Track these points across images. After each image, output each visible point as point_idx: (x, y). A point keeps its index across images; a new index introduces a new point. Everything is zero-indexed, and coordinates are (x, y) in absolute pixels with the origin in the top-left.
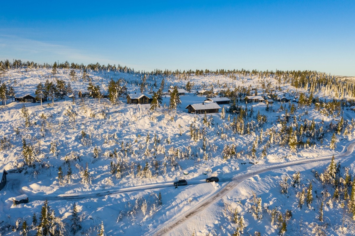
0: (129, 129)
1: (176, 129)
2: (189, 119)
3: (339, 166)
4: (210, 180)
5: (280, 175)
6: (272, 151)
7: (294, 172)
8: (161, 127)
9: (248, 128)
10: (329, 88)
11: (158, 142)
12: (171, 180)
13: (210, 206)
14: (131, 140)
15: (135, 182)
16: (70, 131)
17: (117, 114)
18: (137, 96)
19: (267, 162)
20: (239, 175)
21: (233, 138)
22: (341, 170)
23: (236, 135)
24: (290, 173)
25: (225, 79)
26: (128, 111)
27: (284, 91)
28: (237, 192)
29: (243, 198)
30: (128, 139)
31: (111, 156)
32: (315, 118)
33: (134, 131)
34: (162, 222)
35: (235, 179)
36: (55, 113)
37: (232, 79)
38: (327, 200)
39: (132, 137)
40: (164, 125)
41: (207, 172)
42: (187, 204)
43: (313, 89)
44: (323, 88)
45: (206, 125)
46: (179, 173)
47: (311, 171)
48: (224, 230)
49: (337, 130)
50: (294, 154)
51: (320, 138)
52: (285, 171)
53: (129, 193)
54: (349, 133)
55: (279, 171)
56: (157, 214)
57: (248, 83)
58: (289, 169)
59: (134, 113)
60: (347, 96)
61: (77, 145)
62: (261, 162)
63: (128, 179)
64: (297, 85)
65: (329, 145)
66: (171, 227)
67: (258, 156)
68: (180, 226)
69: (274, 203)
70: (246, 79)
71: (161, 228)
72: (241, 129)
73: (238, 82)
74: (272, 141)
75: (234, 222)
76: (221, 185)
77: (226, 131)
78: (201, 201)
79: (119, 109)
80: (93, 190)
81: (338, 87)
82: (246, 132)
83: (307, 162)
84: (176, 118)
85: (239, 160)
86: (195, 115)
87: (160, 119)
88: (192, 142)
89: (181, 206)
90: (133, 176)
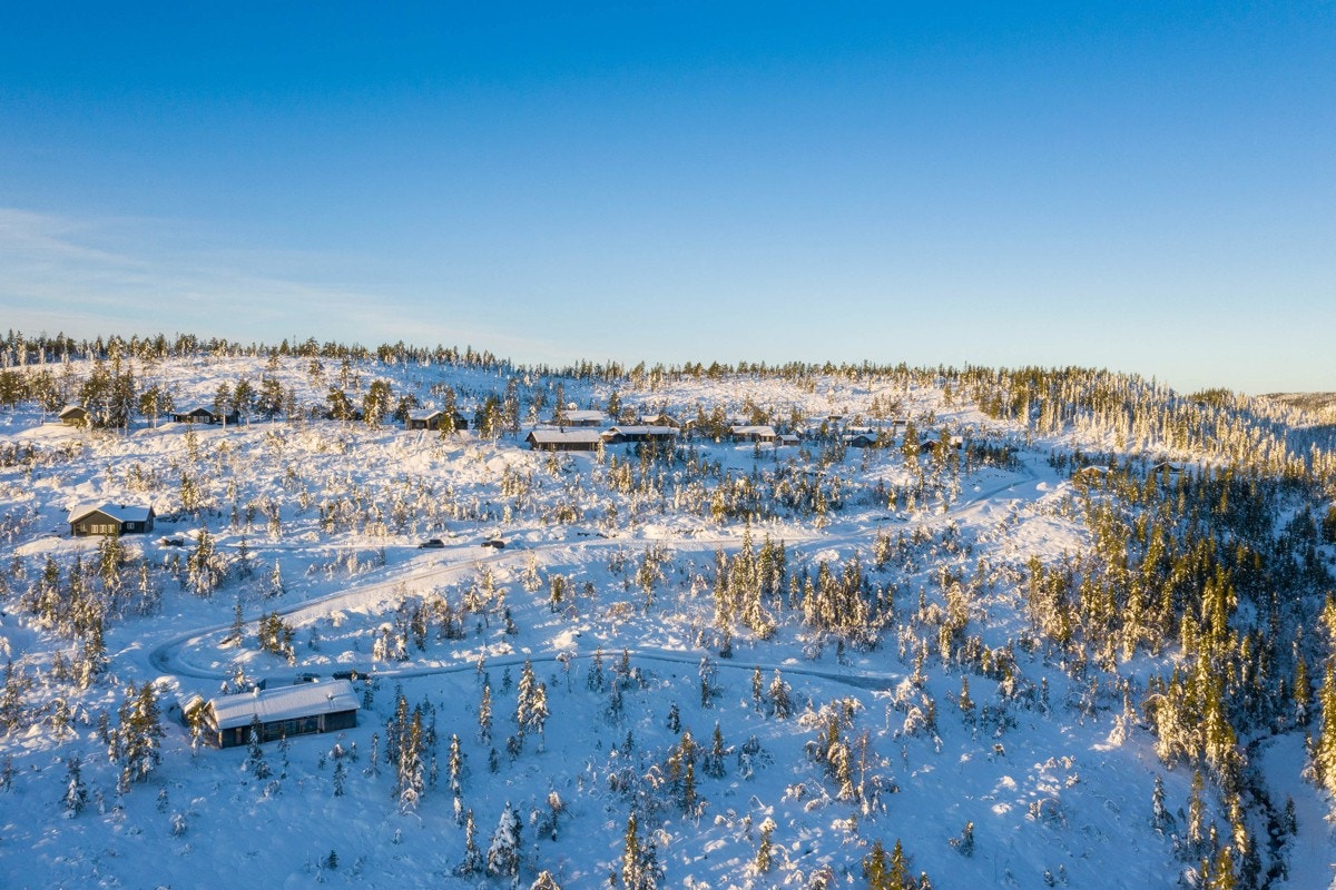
1: (480, 476)
4: (489, 545)
6: (663, 520)
11: (431, 493)
14: (378, 488)
16: (268, 469)
18: (425, 415)
19: (639, 537)
25: (780, 390)
26: (394, 441)
27: (942, 426)
30: (372, 486)
32: (876, 478)
33: (391, 474)
34: (375, 582)
35: (538, 549)
36: (249, 441)
37: (802, 390)
39: (382, 484)
40: (458, 468)
41: (494, 536)
43: (1045, 424)
44: (1082, 420)
45: (548, 472)
50: (711, 528)
53: (339, 550)
56: (369, 574)
57: (846, 403)
59: (406, 445)
60: (1157, 444)
62: (625, 536)
63: (347, 535)
64: (996, 409)
67: (622, 525)
70: (849, 392)
72: (625, 482)
73: (817, 398)
74: (677, 505)
76: (502, 552)
79: (377, 438)
80: (283, 543)
81: (1132, 420)
82: (636, 488)
84: (489, 457)
85: (576, 527)
86: (535, 452)
87: (453, 456)
89: (415, 567)
90: (355, 533)
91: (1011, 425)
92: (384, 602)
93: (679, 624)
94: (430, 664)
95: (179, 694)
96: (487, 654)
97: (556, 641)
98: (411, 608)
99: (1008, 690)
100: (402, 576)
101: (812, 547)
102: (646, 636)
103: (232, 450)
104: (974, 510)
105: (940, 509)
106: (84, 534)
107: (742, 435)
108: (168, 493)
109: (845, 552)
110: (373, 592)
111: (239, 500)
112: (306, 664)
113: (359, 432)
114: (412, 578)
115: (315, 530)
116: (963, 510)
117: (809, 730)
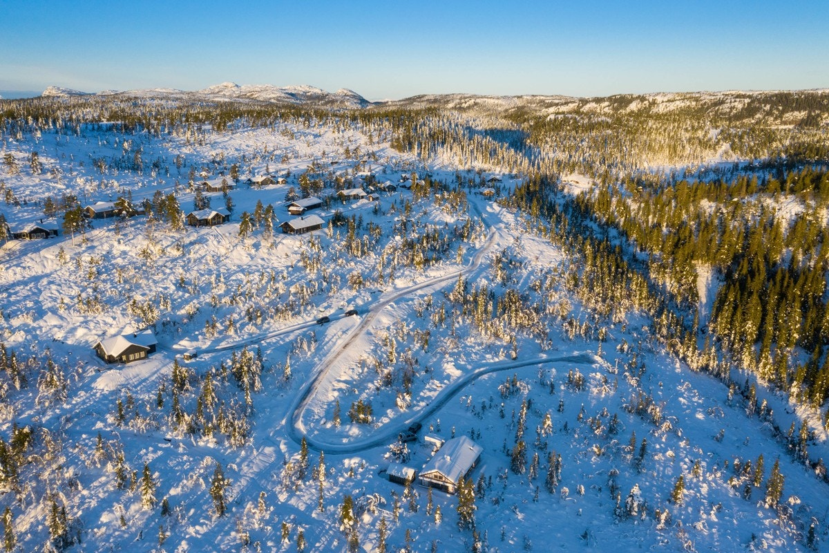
0: (225, 265)
1: (283, 260)
2: (292, 243)
3: (467, 283)
4: (350, 313)
5: (412, 300)
6: (399, 274)
7: (426, 295)
8: (263, 259)
9: (366, 248)
10: (449, 150)
11: (274, 279)
12: (310, 319)
13: (360, 336)
14: (241, 281)
15: (277, 326)
16: (156, 278)
17: (197, 247)
18: (205, 215)
19: (396, 288)
20: (374, 305)
21: (353, 264)
22: (468, 287)
23: (354, 259)
24: (422, 296)
25: (273, 138)
26: (207, 241)
27: (382, 161)
28: (379, 321)
29: (386, 326)
30: (235, 280)
31: (232, 302)
32: (437, 219)
33: (235, 268)
34: (325, 355)
35: (372, 310)
37: (286, 138)
38: (457, 318)
39: (239, 277)
40: (266, 256)
41: (343, 306)
42: (339, 338)
43: (425, 154)
44: (440, 149)
45: (315, 250)
46: (316, 312)
47: (440, 291)
48: (379, 353)
49: (463, 237)
50: (421, 275)
51: (445, 251)
52: (416, 295)
53: (282, 336)
54: (476, 238)
55: (410, 296)
56: (318, 349)
57: (317, 145)
58: (419, 292)
59: (219, 242)
60: (475, 162)
61: (183, 296)
62: (390, 289)
63: (269, 323)
64: (400, 147)
65: (455, 259)
66: (335, 358)
67: (385, 282)
68: (342, 355)
69: (414, 326)
70: (312, 137)
71: (326, 359)
72: (358, 250)
73: (299, 143)
74: (396, 263)
75: (386, 345)
76: (361, 317)
77: (341, 256)
78: (350, 333)
79: (192, 238)
80: (243, 339)
81: (462, 148)
82: (363, 253)
83: (436, 283)
84: (274, 245)
85: (368, 289)
86: (298, 237)
87: (257, 246)
89: (334, 340)
90: (272, 321)
91: (410, 156)
92: (353, 369)
93: (475, 343)
94: (423, 404)
95: (372, 468)
96: (435, 390)
97: (448, 371)
98: (366, 369)
99: (626, 350)
100: (334, 348)
101: (474, 279)
102: (473, 355)
103: (100, 263)
104: (497, 236)
105: (482, 237)
106: (124, 362)
107: (349, 196)
108: (119, 312)
109: (487, 278)
110: (335, 363)
111: (173, 309)
112: (380, 425)
113: (171, 234)
114: (341, 347)
115: (248, 324)
116: (492, 237)
117: (603, 396)
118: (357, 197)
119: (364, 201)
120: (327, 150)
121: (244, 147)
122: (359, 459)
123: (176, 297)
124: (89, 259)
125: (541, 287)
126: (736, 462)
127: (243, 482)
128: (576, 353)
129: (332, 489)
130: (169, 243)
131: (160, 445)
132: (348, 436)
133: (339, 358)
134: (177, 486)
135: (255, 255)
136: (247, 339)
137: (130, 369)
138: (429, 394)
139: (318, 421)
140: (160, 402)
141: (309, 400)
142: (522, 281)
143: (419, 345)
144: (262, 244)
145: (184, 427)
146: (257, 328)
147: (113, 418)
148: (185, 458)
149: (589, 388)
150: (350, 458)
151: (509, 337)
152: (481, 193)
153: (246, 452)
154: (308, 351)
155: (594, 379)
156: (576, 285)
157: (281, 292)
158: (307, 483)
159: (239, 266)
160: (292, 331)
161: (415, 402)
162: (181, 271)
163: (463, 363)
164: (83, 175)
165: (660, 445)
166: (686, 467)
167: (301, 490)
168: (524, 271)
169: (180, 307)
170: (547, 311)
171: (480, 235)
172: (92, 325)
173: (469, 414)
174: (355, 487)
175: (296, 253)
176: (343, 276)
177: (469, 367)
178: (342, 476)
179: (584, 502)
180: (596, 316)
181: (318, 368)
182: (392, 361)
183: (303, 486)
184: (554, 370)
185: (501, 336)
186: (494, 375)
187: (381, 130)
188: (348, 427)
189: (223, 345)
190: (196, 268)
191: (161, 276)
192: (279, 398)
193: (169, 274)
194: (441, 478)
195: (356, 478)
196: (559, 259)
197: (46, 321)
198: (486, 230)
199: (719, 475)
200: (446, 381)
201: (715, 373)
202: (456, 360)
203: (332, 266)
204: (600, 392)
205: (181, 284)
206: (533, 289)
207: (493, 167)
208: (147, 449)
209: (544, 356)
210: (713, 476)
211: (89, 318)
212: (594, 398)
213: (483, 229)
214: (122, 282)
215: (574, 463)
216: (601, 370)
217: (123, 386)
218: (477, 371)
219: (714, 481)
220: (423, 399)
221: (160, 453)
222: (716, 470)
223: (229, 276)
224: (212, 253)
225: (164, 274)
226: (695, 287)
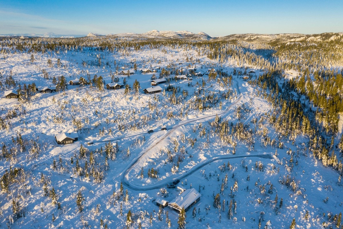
0: (116, 106)
1: (141, 105)
2: (146, 98)
3: (221, 118)
4: (163, 129)
5: (193, 124)
6: (190, 113)
8: (133, 104)
9: (178, 101)
10: (233, 58)
11: (135, 113)
12: (145, 130)
13: (165, 139)
14: (121, 113)
15: (131, 133)
16: (87, 110)
17: (107, 98)
18: (113, 85)
19: (188, 119)
20: (175, 126)
21: (171, 107)
22: (221, 120)
23: (172, 105)
24: (198, 123)
25: (158, 53)
26: (112, 96)
27: (202, 63)
28: (175, 133)
29: (177, 136)
30: (119, 113)
31: (115, 122)
32: (216, 89)
33: (120, 107)
35: (173, 128)
36: (70, 99)
37: (164, 53)
38: (212, 134)
39: (120, 111)
40: (134, 103)
41: (161, 126)
42: (155, 139)
44: (229, 58)
45: (156, 101)
46: (148, 128)
47: (208, 121)
48: (171, 147)
49: (226, 97)
50: (201, 114)
51: (215, 103)
52: (196, 122)
53: (131, 137)
54: (232, 98)
55: (193, 123)
57: (176, 56)
58: (198, 121)
59: (116, 96)
60: (245, 64)
61: (96, 118)
62: (185, 119)
63: (127, 131)
64: (211, 57)
65: (219, 107)
66: (151, 148)
67: (183, 116)
68: (155, 147)
69: (190, 136)
70: (174, 53)
71: (147, 148)
72: (175, 102)
74: (190, 108)
75: (175, 144)
76: (168, 131)
77: (167, 104)
78: (161, 138)
79: (106, 94)
80: (115, 138)
81: (240, 58)
82: (177, 103)
83: (207, 117)
84: (139, 98)
85: (175, 119)
86: (149, 95)
87: (131, 99)
88: (151, 111)
89: (153, 140)
90: (129, 130)
91: (215, 61)
92: (157, 154)
93: (217, 146)
94: (184, 171)
95: (150, 198)
96: (192, 165)
97: (200, 157)
98: (163, 154)
99: (291, 153)
100: (152, 144)
101: (225, 117)
102: (215, 151)
103: (68, 103)
104: (242, 97)
105: (235, 98)
106: (64, 144)
107: (179, 78)
108: (69, 123)
109: (231, 116)
110: (151, 150)
111: (90, 123)
112: (161, 179)
113: (98, 93)
114: (155, 144)
115: (118, 131)
116: (240, 98)
117: (271, 175)
118: (183, 79)
119: (186, 80)
120: (179, 58)
121: (145, 57)
122: (146, 194)
123: (93, 118)
124: (64, 101)
125: (256, 121)
126: (328, 215)
127: (95, 199)
128: (265, 153)
129: (129, 206)
130: (96, 96)
131: (67, 180)
132: (145, 183)
133: (153, 148)
134: (68, 198)
135: (130, 102)
136: (117, 137)
137: (65, 147)
138: (188, 167)
139: (135, 175)
140: (72, 162)
141: (134, 166)
142: (248, 118)
143: (190, 145)
144: (134, 98)
145: (79, 173)
146: (122, 133)
147: (52, 167)
148: (75, 186)
149: (266, 170)
150: (142, 193)
151: (234, 144)
152: (243, 78)
153: (100, 186)
154: (140, 144)
155: (270, 166)
156: (274, 122)
157: (136, 118)
158: (120, 202)
159: (122, 107)
160: (136, 135)
161: (181, 170)
162: (98, 108)
163: (208, 154)
164: (77, 68)
165: (292, 201)
166: (303, 214)
167: (116, 205)
168: (251, 114)
169: (93, 123)
170: (257, 133)
171: (234, 97)
172: (57, 128)
173: (203, 178)
174: (139, 206)
175: (147, 102)
176: (165, 113)
177: (211, 156)
178: (136, 201)
179: (244, 225)
180: (281, 136)
181: (143, 152)
182: (176, 151)
183: (118, 203)
184: (251, 161)
185: (231, 143)
186: (221, 161)
187: (205, 50)
188: (146, 179)
189: (106, 139)
190: (104, 107)
191: (89, 109)
192: (122, 163)
193: (93, 109)
194: (177, 206)
195: (142, 202)
196: (269, 109)
197: (40, 126)
198: (238, 94)
199: (318, 220)
200: (198, 162)
201: (335, 168)
202: (206, 153)
203: (162, 108)
204: (270, 173)
205: (96, 113)
206: (253, 122)
207: (253, 66)
208: (61, 181)
209: (249, 154)
210: (315, 220)
211: (57, 125)
212: (267, 176)
213: (236, 94)
214: (73, 111)
215: (246, 206)
216: (275, 163)
217: (60, 154)
218: (214, 158)
219: (315, 223)
220: (185, 169)
221: (66, 183)
222: (318, 217)
223: (116, 111)
224: (112, 101)
225: (91, 109)
226: (337, 125)
